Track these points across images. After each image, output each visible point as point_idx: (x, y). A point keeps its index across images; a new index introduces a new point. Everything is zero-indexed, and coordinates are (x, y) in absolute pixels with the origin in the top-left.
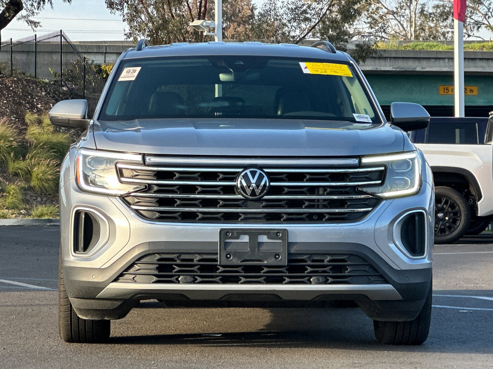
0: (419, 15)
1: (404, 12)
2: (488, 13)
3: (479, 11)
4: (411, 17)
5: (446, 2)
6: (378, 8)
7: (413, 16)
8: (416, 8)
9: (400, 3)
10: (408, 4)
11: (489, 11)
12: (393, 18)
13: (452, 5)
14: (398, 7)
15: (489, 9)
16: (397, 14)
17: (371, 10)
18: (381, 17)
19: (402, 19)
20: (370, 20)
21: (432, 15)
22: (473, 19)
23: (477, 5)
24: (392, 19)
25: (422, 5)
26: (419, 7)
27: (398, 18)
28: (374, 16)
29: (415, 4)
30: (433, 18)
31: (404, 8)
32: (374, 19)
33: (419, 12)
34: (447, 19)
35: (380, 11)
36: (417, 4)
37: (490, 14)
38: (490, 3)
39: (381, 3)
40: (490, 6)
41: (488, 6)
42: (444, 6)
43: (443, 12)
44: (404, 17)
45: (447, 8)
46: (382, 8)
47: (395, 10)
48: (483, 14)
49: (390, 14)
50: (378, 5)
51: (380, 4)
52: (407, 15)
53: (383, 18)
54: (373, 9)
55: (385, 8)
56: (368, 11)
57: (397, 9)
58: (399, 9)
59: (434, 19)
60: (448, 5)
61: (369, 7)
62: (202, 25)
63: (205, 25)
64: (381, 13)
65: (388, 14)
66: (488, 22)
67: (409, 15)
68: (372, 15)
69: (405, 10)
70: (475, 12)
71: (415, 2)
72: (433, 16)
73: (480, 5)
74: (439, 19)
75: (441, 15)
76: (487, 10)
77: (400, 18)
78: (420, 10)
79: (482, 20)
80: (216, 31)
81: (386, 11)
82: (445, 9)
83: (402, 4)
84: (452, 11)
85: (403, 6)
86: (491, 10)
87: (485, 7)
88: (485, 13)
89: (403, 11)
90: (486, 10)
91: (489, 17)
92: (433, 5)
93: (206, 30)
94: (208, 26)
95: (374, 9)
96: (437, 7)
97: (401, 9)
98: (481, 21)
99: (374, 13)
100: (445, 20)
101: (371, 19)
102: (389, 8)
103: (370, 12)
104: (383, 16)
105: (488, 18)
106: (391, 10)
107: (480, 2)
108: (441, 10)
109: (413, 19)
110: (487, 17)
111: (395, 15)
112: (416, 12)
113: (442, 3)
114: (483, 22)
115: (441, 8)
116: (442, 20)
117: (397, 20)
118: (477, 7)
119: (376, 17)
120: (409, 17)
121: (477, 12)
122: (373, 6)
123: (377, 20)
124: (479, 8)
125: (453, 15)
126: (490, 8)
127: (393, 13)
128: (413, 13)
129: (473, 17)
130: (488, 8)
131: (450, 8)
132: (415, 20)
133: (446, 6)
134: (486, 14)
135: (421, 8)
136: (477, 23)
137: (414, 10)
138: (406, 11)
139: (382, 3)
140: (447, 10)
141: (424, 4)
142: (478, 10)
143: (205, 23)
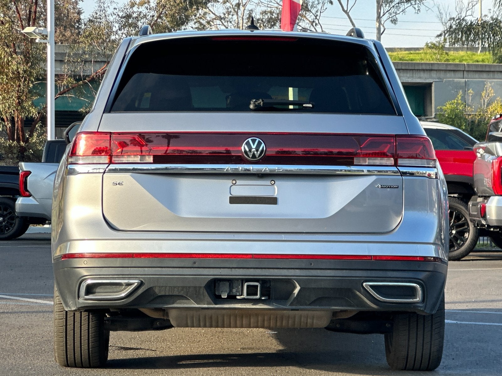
0: (247, 21)
1: (232, 18)
2: (315, 21)
3: (307, 19)
4: (238, 22)
5: (274, 9)
6: (205, 13)
7: (241, 22)
8: (244, 14)
9: (228, 9)
10: (236, 10)
11: (316, 18)
12: (221, 23)
13: (280, 11)
14: (225, 13)
15: (316, 17)
16: (224, 19)
17: (198, 15)
18: (208, 23)
19: (230, 24)
20: (197, 25)
21: (259, 22)
22: (300, 26)
23: (305, 12)
24: (219, 25)
25: (249, 11)
26: (247, 12)
27: (225, 24)
28: (201, 21)
29: (243, 10)
30: (260, 24)
31: (231, 14)
32: (201, 24)
33: (247, 18)
34: (275, 24)
35: (207, 16)
36: (244, 10)
37: (317, 22)
38: (318, 10)
39: (208, 8)
40: (317, 14)
41: (315, 14)
42: (271, 13)
43: (271, 18)
44: (232, 23)
45: (274, 14)
46: (209, 14)
47: (222, 16)
48: (310, 21)
49: (217, 20)
50: (205, 10)
51: (208, 10)
52: (234, 21)
53: (210, 23)
54: (200, 15)
55: (213, 13)
56: (195, 16)
57: (224, 14)
58: (227, 15)
59: (262, 25)
60: (275, 12)
61: (197, 12)
62: (35, 32)
63: (37, 32)
64: (209, 19)
65: (215, 19)
66: (315, 29)
67: (237, 20)
68: (200, 20)
69: (233, 15)
70: (302, 19)
71: (243, 8)
72: (261, 22)
73: (307, 12)
74: (267, 25)
75: (269, 22)
76: (315, 17)
77: (227, 24)
78: (248, 16)
79: (310, 27)
80: (48, 38)
81: (213, 16)
82: (273, 15)
83: (229, 10)
84: (279, 18)
85: (231, 11)
86: (318, 18)
87: (312, 14)
88: (312, 20)
89: (230, 16)
90: (313, 17)
91: (316, 24)
92: (260, 11)
93: (38, 37)
94: (40, 33)
95: (202, 14)
96: (265, 13)
97: (229, 14)
98: (308, 29)
99: (201, 18)
100: (272, 26)
101: (199, 25)
102: (216, 14)
103: (197, 18)
104: (210, 21)
105: (316, 26)
106: (218, 15)
107: (307, 9)
108: (268, 17)
109: (241, 25)
110: (314, 24)
111: (222, 21)
112: (244, 17)
113: (269, 9)
114: (310, 29)
115: (269, 14)
116: (269, 26)
117: (225, 26)
118: (304, 14)
119: (204, 22)
120: (237, 22)
121: (305, 19)
122: (200, 11)
123: (205, 26)
124: (306, 15)
125: (280, 21)
126: (317, 15)
127: (221, 19)
128: (240, 19)
129: (300, 24)
130: (315, 15)
131: (278, 14)
132: (242, 26)
133: (274, 12)
134: (314, 22)
135: (248, 14)
136: (304, 30)
137: (242, 16)
138: (233, 17)
139: (210, 8)
140: (275, 17)
141: (252, 10)
142: (305, 17)
143: (37, 30)
